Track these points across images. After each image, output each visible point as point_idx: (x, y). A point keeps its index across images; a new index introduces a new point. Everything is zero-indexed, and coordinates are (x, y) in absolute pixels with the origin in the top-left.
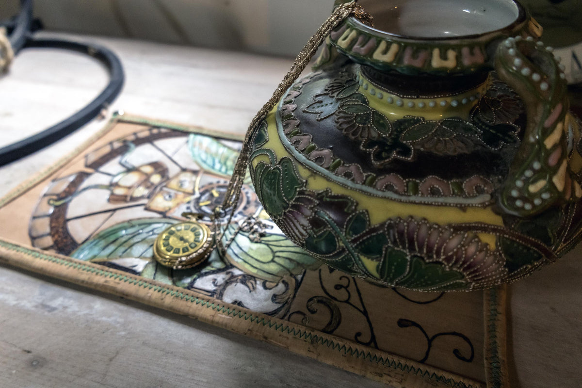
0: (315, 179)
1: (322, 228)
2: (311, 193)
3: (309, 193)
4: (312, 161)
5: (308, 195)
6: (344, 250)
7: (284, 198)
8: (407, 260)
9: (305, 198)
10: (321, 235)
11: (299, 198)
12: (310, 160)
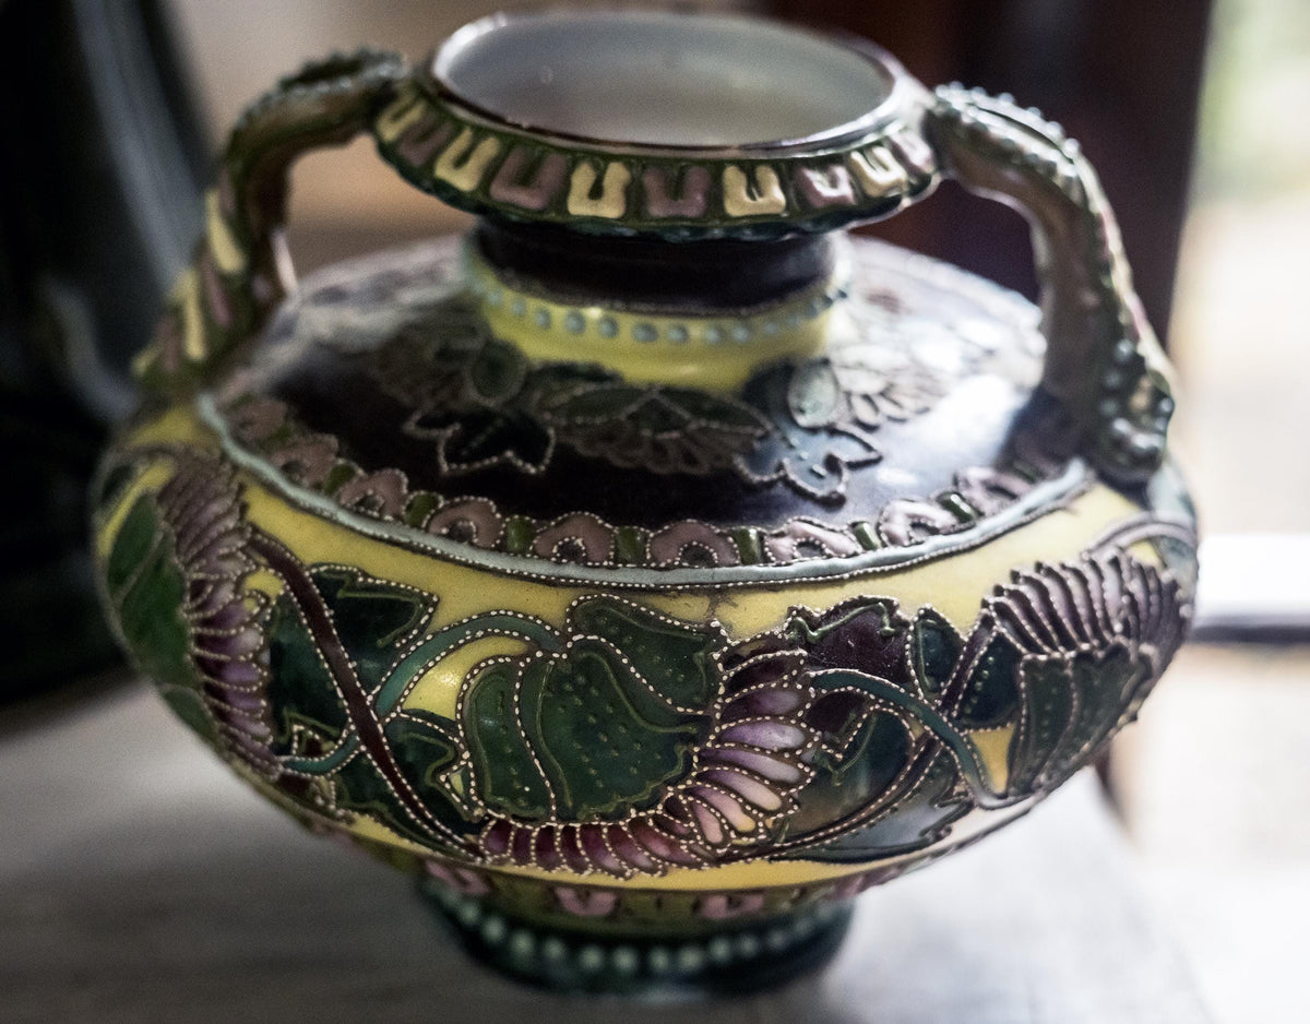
0: (735, 605)
1: (853, 716)
2: (762, 644)
3: (754, 647)
4: (680, 566)
5: (754, 654)
6: (931, 744)
7: (680, 709)
8: (1067, 677)
9: (750, 667)
10: (854, 746)
11: (737, 674)
12: (668, 568)
